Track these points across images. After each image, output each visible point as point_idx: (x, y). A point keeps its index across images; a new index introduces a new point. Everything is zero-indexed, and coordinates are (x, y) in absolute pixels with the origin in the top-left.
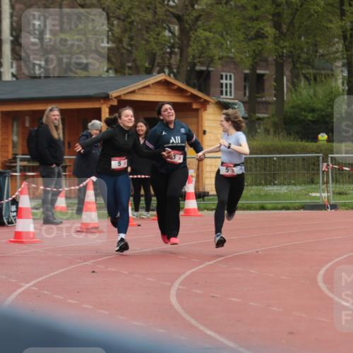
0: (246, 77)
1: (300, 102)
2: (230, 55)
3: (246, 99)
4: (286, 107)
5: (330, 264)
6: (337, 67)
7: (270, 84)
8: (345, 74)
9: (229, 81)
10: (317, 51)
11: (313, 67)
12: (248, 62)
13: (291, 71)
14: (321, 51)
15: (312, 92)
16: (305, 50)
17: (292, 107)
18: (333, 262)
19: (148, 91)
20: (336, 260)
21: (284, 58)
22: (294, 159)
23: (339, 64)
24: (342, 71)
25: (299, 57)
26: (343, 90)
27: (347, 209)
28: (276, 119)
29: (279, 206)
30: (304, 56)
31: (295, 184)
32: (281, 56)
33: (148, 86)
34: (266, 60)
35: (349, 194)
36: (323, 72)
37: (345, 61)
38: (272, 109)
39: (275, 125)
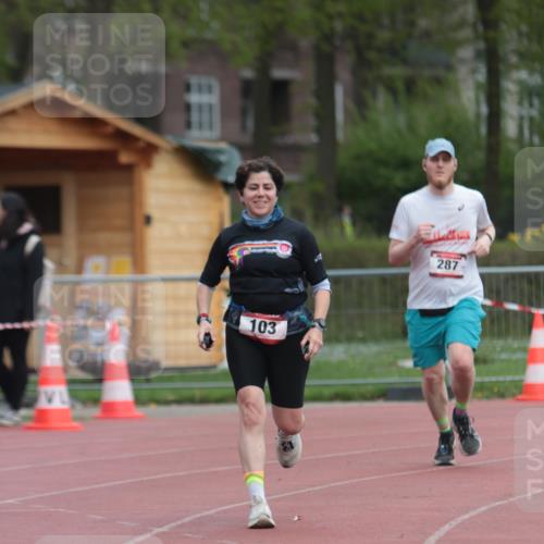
0: (247, 88)
1: (373, 145)
2: (209, 35)
3: (247, 139)
4: (343, 158)
5: (446, 528)
6: (463, 61)
7: (303, 102)
8: (482, 77)
9: (206, 97)
10: (412, 24)
11: (405, 62)
12: (250, 52)
13: (354, 72)
14: (423, 23)
15: (401, 120)
16: (386, 21)
17: (358, 158)
18: (454, 523)
19: (13, 123)
20: (460, 519)
21: (338, 43)
22: (361, 280)
23: (466, 53)
24: (474, 71)
25: (370, 36)
26: (478, 115)
27: (488, 398)
28: (320, 187)
29: (327, 392)
30: (384, 36)
31: (363, 340)
32: (328, 37)
33: (12, 113)
34: (293, 47)
35: (493, 361)
36: (427, 73)
37: (482, 45)
38: (309, 162)
39: (318, 201)
